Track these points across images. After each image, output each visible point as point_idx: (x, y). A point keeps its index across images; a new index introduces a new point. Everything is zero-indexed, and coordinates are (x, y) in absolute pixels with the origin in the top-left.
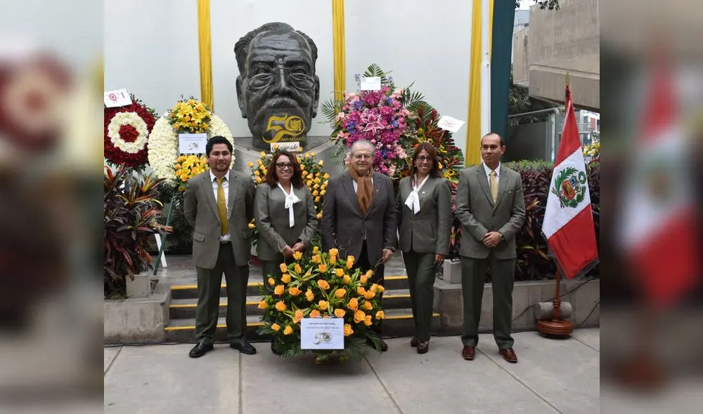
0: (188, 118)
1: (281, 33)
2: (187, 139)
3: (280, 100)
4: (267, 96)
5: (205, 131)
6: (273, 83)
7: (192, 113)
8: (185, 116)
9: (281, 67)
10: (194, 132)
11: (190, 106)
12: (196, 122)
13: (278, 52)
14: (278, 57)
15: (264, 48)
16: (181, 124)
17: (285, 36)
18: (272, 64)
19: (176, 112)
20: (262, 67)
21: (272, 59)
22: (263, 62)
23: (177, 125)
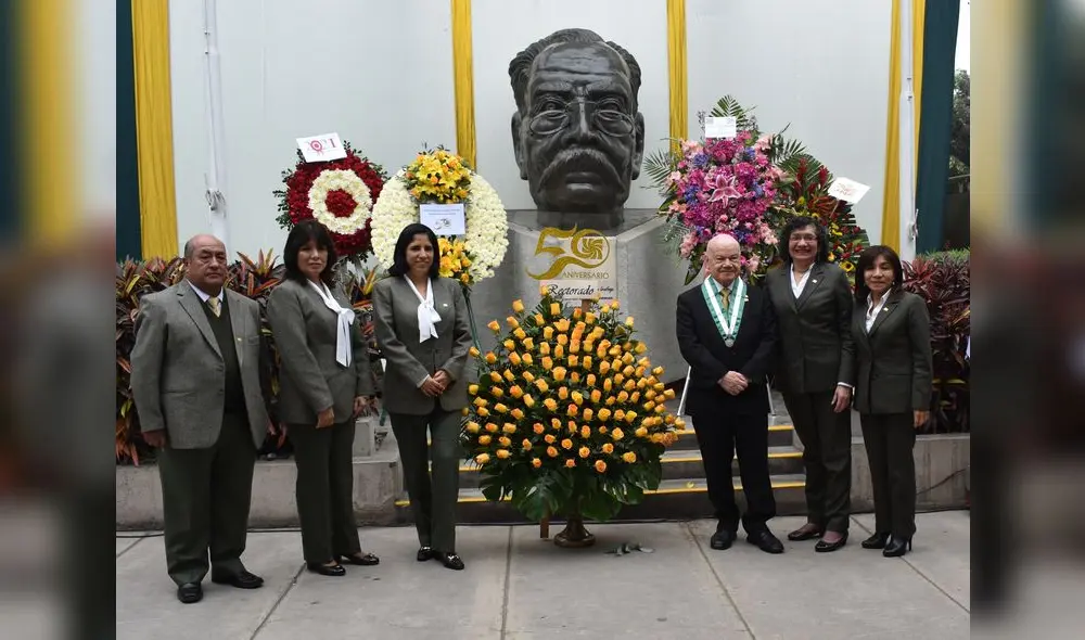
0: (434, 179)
1: (581, 46)
2: (433, 213)
3: (579, 151)
4: (559, 146)
5: (461, 199)
6: (569, 125)
7: (440, 172)
8: (429, 176)
9: (581, 99)
10: (444, 202)
11: (438, 161)
12: (447, 186)
13: (577, 77)
14: (576, 84)
15: (556, 70)
16: (424, 189)
17: (588, 52)
18: (567, 95)
19: (416, 170)
20: (551, 99)
21: (567, 87)
22: (554, 93)
23: (418, 190)
